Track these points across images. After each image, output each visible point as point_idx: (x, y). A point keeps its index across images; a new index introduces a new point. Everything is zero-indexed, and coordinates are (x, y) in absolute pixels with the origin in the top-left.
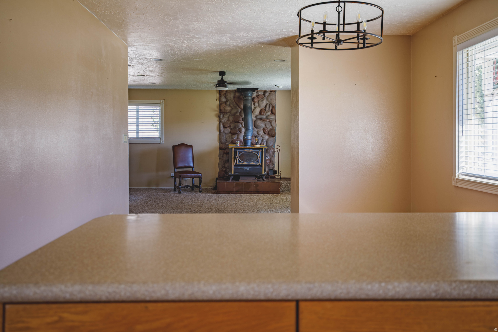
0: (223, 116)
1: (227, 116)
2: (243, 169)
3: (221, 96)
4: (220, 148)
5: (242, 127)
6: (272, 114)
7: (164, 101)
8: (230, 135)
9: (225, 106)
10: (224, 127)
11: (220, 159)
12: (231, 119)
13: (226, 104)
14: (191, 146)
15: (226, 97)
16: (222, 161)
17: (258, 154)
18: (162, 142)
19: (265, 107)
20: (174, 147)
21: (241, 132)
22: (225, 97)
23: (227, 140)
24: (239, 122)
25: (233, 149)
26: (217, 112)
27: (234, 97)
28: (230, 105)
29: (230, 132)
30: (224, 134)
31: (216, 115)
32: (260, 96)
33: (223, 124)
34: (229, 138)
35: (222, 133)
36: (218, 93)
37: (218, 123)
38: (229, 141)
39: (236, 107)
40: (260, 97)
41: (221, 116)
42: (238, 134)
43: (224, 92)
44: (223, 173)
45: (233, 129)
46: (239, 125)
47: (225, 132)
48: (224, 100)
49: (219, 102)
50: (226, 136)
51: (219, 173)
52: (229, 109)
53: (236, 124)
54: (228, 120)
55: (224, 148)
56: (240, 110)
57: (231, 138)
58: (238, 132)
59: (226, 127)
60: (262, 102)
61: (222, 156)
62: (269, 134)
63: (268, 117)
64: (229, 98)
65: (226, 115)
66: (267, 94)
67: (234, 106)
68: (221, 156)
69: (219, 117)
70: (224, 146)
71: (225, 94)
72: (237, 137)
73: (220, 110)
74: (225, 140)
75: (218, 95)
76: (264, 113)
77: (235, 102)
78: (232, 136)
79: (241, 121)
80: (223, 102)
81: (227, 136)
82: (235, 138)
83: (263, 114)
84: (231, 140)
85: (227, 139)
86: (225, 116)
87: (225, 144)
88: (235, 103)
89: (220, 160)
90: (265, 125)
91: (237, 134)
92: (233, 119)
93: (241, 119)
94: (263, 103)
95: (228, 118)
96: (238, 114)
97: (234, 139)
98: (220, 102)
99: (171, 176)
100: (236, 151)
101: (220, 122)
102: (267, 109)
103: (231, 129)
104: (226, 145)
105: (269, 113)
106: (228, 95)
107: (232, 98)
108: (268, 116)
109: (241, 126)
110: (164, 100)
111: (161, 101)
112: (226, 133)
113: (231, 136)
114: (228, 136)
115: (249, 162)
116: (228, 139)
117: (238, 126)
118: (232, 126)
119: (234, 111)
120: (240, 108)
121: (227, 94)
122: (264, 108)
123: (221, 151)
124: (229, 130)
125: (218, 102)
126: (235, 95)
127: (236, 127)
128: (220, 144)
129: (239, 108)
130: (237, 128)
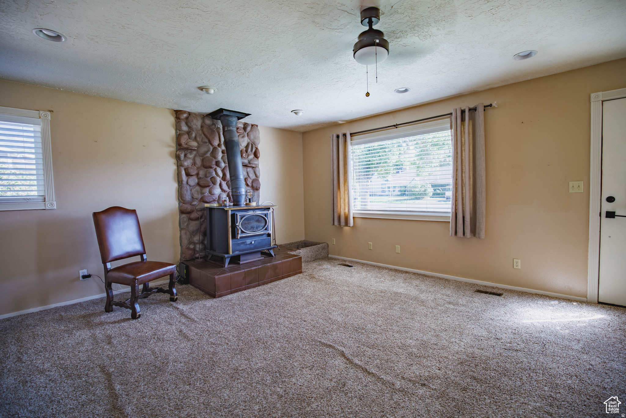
0: (185, 155)
1: (192, 156)
2: (245, 243)
3: (179, 122)
4: (182, 212)
5: (216, 176)
6: (255, 158)
7: (49, 113)
8: (198, 188)
9: (187, 139)
10: (188, 175)
11: (181, 229)
12: (199, 162)
13: (188, 135)
14: (133, 212)
15: (189, 125)
16: (188, 233)
17: (266, 217)
18: (48, 207)
19: (247, 147)
20: (95, 215)
21: (214, 183)
22: (187, 124)
23: (194, 197)
24: (211, 168)
25: (230, 213)
26: (173, 149)
27: (202, 127)
28: (195, 138)
29: (198, 184)
30: (188, 187)
31: (171, 154)
32: (240, 129)
33: (185, 170)
34: (196, 193)
35: (185, 185)
36: (172, 115)
37: (175, 167)
38: (196, 199)
39: (206, 143)
40: (241, 131)
41: (182, 156)
42: (211, 187)
43: (185, 115)
44: (190, 252)
45: (203, 178)
46: (212, 172)
47: (189, 183)
48: (185, 128)
49: (176, 132)
50: (191, 190)
51: (182, 253)
52: (194, 144)
53: (206, 170)
54: (194, 164)
55: (189, 210)
56: (212, 148)
57: (199, 193)
58: (210, 184)
59: (192, 176)
60: (243, 139)
61: (188, 225)
62: (252, 187)
63: (252, 162)
64: (194, 127)
65: (191, 154)
66: (249, 129)
67: (202, 140)
68: (186, 224)
69: (178, 157)
70: (188, 207)
71: (187, 118)
72: (209, 192)
73: (179, 144)
74: (190, 197)
75: (172, 119)
76: (245, 155)
77: (205, 135)
78: (201, 190)
79: (215, 167)
80: (183, 132)
81: (193, 191)
82: (206, 193)
83: (245, 158)
84: (200, 197)
85: (193, 195)
86: (189, 156)
87: (191, 204)
88: (203, 135)
89: (183, 232)
90: (247, 173)
91: (209, 186)
92: (203, 161)
93: (214, 163)
94: (243, 141)
95: (194, 159)
96: (208, 155)
97: (204, 196)
98: (178, 131)
99: (81, 275)
100: (237, 214)
101: (179, 165)
102: (249, 150)
103: (199, 179)
104: (193, 205)
105: (252, 156)
106: (192, 121)
107: (199, 126)
108: (251, 160)
109: (214, 173)
110: (50, 111)
111: (41, 112)
112: (191, 185)
113: (199, 190)
114: (195, 189)
115: (255, 231)
116: (196, 196)
117: (210, 173)
118: (202, 173)
119: (203, 150)
120: (212, 145)
121: (190, 118)
122: (245, 149)
123: (184, 216)
124: (196, 181)
125: (173, 132)
126: (203, 122)
127: (208, 175)
128: (181, 204)
129: (210, 145)
130: (210, 177)
